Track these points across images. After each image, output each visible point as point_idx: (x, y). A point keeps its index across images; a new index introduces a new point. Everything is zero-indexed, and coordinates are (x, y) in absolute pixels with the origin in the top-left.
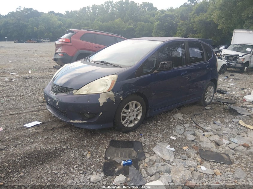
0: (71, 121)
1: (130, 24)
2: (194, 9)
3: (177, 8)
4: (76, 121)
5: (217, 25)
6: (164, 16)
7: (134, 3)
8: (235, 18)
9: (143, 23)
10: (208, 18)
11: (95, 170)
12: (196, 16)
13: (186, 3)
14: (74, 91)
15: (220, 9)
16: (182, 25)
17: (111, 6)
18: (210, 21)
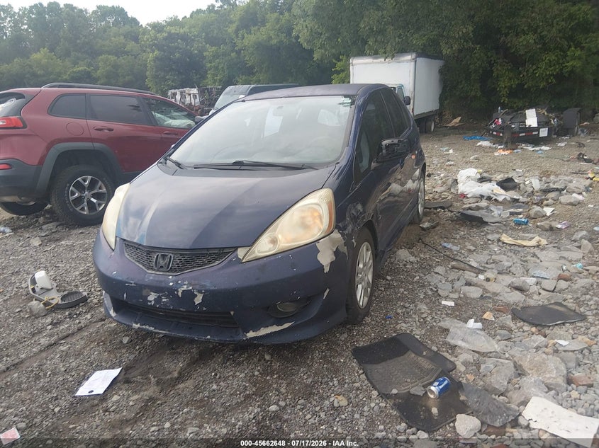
0: (248, 334)
1: (75, 64)
2: (235, 17)
3: (186, 17)
4: (264, 331)
5: (311, 52)
6: (165, 39)
7: (75, 8)
8: (345, 34)
9: (112, 58)
10: (271, 37)
11: (392, 431)
12: (246, 35)
13: (213, 6)
14: (241, 253)
15: (315, 15)
16: (216, 56)
17: (9, 19)
18: (278, 45)
